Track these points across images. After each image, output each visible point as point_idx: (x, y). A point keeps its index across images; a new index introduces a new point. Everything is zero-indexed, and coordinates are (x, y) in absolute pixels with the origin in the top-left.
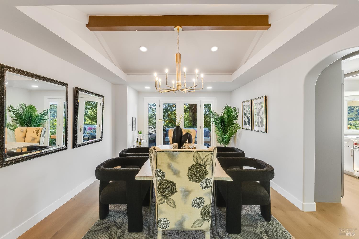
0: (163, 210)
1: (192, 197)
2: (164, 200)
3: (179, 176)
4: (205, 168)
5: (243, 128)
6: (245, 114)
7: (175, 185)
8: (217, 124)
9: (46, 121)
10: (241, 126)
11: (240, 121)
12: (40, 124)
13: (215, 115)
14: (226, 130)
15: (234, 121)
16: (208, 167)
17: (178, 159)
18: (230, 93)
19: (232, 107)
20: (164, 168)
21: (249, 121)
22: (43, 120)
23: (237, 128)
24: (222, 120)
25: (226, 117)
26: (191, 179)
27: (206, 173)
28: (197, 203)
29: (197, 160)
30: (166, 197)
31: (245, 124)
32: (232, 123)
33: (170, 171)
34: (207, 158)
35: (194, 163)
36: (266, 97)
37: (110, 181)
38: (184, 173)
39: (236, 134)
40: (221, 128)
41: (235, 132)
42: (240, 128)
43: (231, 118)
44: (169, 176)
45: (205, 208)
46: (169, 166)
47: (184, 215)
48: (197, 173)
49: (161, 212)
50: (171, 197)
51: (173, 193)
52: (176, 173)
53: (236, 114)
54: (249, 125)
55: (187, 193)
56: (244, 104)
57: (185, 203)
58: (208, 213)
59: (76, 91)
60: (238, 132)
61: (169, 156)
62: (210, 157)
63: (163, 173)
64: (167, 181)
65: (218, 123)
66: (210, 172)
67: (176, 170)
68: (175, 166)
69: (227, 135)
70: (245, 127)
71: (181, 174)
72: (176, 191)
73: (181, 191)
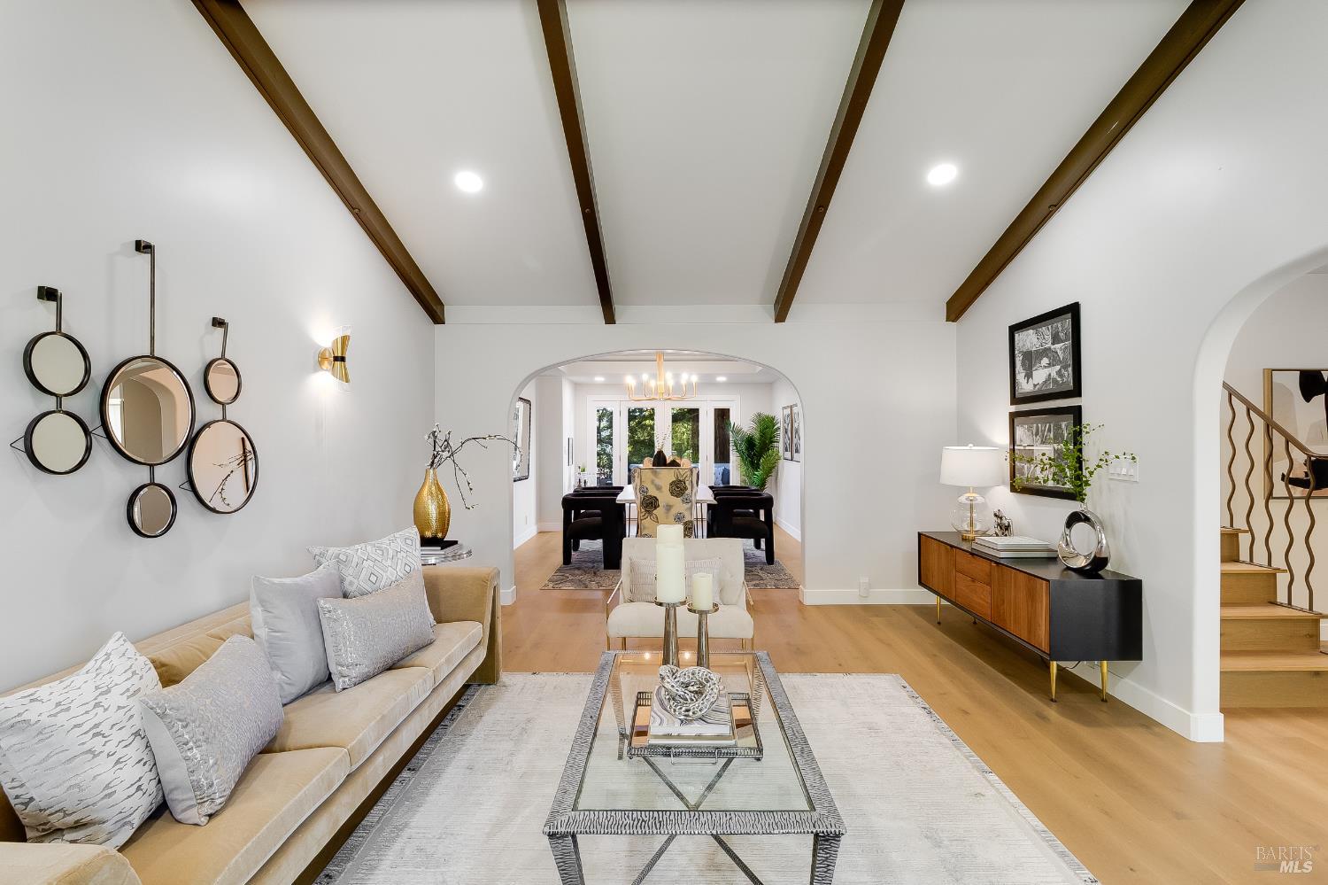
0: (647, 525)
1: (674, 511)
2: (647, 515)
3: (662, 492)
4: (685, 483)
6: (786, 431)
7: (658, 500)
8: (740, 451)
10: (783, 454)
11: (781, 444)
14: (758, 463)
16: (687, 483)
17: (660, 476)
19: (770, 415)
20: (648, 485)
21: (790, 444)
23: (776, 458)
24: (750, 442)
25: (757, 436)
26: (672, 494)
27: (686, 488)
28: (679, 518)
29: (677, 476)
30: (650, 512)
31: (786, 449)
33: (652, 486)
34: (686, 474)
35: (675, 479)
37: (582, 511)
38: (666, 488)
39: (776, 469)
40: (748, 459)
42: (781, 459)
43: (767, 439)
44: (653, 492)
45: (685, 524)
46: (653, 482)
48: (678, 487)
49: (644, 528)
50: (654, 512)
51: (655, 508)
52: (659, 488)
53: (775, 430)
54: (789, 450)
55: (669, 508)
56: (783, 411)
57: (667, 517)
60: (780, 465)
61: (653, 473)
62: (689, 473)
63: (647, 489)
64: (651, 496)
65: (743, 448)
66: (689, 487)
68: (657, 482)
71: (663, 489)
72: (658, 506)
73: (664, 506)
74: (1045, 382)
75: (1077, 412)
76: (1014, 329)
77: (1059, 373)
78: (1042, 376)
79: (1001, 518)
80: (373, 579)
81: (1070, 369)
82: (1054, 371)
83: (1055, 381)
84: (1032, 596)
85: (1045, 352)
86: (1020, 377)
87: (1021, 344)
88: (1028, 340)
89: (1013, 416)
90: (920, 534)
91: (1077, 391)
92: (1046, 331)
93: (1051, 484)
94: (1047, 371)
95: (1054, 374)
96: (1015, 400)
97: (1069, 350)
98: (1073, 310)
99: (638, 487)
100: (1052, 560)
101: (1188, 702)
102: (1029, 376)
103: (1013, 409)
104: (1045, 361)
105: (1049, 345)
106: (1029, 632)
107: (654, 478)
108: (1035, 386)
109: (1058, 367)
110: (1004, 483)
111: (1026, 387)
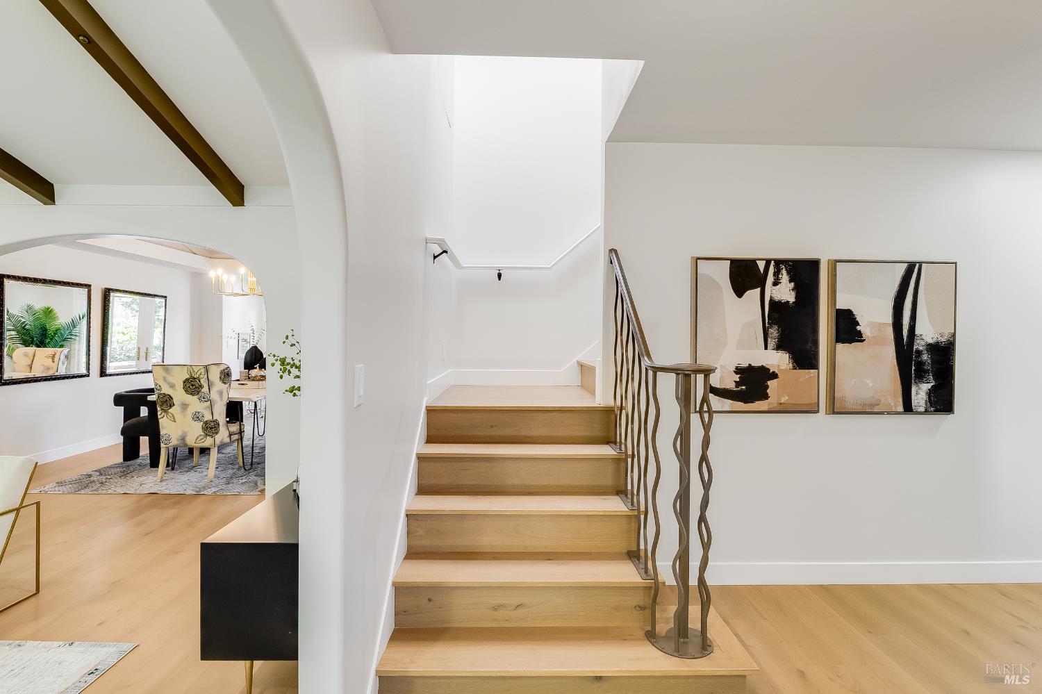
0: (164, 425)
1: (191, 410)
2: (163, 414)
4: (200, 381)
7: (172, 398)
9: (77, 338)
12: (65, 343)
16: (202, 381)
17: (173, 373)
20: (160, 382)
22: (70, 337)
26: (187, 392)
27: (201, 386)
28: (197, 417)
29: (191, 373)
30: (166, 411)
33: (166, 384)
34: (200, 372)
35: (188, 376)
38: (180, 385)
44: (166, 390)
45: (206, 423)
46: (165, 379)
47: (185, 430)
48: (192, 386)
50: (170, 411)
51: (171, 406)
52: (172, 386)
55: (185, 406)
57: (184, 417)
59: (107, 294)
61: (164, 369)
62: (203, 370)
63: (160, 386)
64: (164, 394)
66: (205, 385)
67: (171, 383)
68: (170, 379)
71: (177, 387)
72: (174, 404)
73: (179, 405)
107: (165, 375)
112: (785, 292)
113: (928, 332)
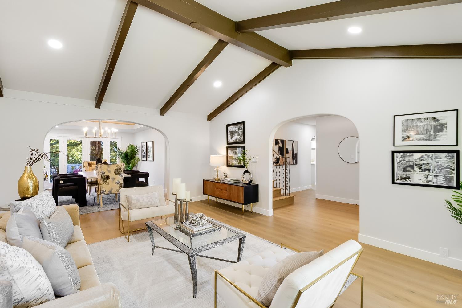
0: (104, 186)
1: (116, 180)
2: (104, 182)
3: (111, 173)
5: (142, 159)
6: (143, 151)
7: (109, 176)
8: (122, 158)
10: (140, 158)
11: (140, 155)
13: (120, 151)
14: (130, 162)
15: (136, 155)
16: (122, 169)
17: (111, 167)
18: (133, 134)
19: (135, 145)
21: (145, 155)
23: (138, 160)
24: (126, 155)
25: (130, 152)
26: (115, 174)
27: (121, 171)
28: (118, 183)
31: (143, 157)
32: (134, 157)
34: (121, 166)
35: (116, 168)
36: (153, 141)
38: (113, 172)
39: (137, 164)
40: (125, 161)
41: (137, 163)
42: (140, 160)
43: (133, 153)
44: (107, 173)
45: (120, 184)
46: (107, 170)
47: (112, 188)
48: (118, 171)
49: (103, 188)
50: (107, 181)
51: (108, 179)
52: (110, 172)
53: (137, 150)
54: (145, 157)
55: (114, 179)
56: (142, 144)
57: (113, 183)
58: (122, 186)
60: (139, 163)
62: (123, 166)
63: (105, 172)
64: (106, 175)
65: (123, 156)
68: (109, 169)
69: (130, 165)
70: (143, 159)
72: (109, 179)
73: (112, 179)
74: (236, 139)
75: (244, 147)
76: (228, 126)
77: (240, 137)
78: (235, 138)
79: (225, 174)
80: (44, 212)
81: (242, 137)
82: (238, 137)
83: (239, 140)
84: (239, 191)
85: (236, 132)
86: (229, 138)
87: (230, 129)
88: (231, 129)
89: (227, 148)
90: (203, 180)
91: (244, 142)
92: (236, 127)
93: (237, 164)
94: (237, 137)
95: (238, 138)
96: (228, 144)
97: (242, 133)
98: (243, 123)
99: (100, 172)
100: (239, 182)
101: (268, 208)
102: (232, 138)
103: (227, 146)
104: (236, 134)
105: (237, 130)
106: (238, 199)
108: (233, 140)
109: (240, 136)
110: (224, 165)
111: (231, 140)
112: (280, 145)
113: (295, 152)
